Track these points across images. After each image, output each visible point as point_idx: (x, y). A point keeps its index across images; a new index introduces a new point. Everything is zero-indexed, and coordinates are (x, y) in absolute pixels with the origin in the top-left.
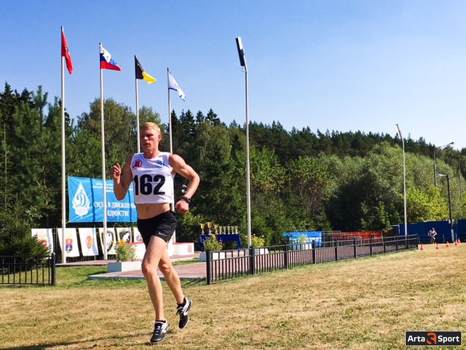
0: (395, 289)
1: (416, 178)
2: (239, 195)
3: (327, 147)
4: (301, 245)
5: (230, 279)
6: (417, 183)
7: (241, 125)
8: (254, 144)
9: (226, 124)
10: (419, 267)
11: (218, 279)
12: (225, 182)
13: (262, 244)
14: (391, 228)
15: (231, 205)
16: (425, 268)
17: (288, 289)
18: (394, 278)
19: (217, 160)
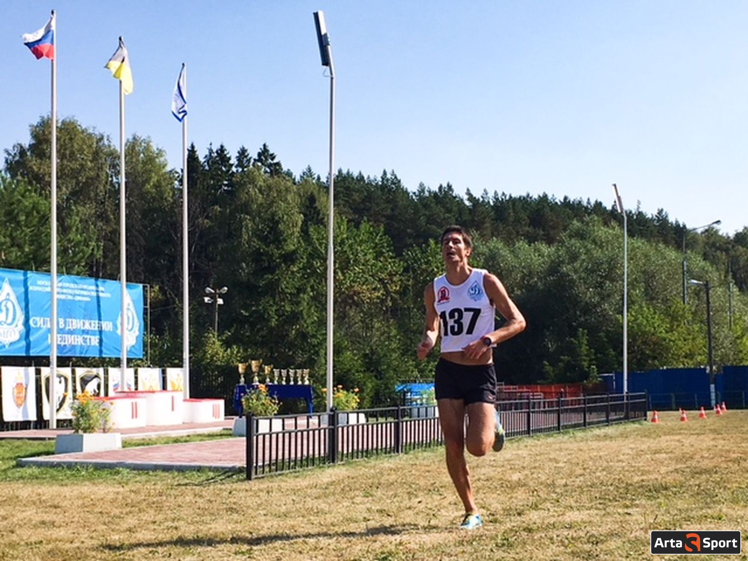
0: (598, 495)
1: (648, 287)
2: (313, 311)
3: (484, 223)
4: (426, 408)
5: (291, 471)
6: (650, 296)
7: (321, 177)
8: (345, 213)
9: (294, 175)
10: (646, 454)
11: (267, 469)
12: (287, 285)
13: (355, 405)
14: (599, 379)
15: (297, 330)
16: (657, 455)
17: (400, 490)
18: (598, 474)
19: (273, 242)
